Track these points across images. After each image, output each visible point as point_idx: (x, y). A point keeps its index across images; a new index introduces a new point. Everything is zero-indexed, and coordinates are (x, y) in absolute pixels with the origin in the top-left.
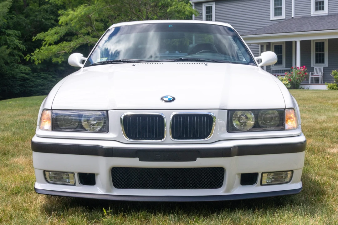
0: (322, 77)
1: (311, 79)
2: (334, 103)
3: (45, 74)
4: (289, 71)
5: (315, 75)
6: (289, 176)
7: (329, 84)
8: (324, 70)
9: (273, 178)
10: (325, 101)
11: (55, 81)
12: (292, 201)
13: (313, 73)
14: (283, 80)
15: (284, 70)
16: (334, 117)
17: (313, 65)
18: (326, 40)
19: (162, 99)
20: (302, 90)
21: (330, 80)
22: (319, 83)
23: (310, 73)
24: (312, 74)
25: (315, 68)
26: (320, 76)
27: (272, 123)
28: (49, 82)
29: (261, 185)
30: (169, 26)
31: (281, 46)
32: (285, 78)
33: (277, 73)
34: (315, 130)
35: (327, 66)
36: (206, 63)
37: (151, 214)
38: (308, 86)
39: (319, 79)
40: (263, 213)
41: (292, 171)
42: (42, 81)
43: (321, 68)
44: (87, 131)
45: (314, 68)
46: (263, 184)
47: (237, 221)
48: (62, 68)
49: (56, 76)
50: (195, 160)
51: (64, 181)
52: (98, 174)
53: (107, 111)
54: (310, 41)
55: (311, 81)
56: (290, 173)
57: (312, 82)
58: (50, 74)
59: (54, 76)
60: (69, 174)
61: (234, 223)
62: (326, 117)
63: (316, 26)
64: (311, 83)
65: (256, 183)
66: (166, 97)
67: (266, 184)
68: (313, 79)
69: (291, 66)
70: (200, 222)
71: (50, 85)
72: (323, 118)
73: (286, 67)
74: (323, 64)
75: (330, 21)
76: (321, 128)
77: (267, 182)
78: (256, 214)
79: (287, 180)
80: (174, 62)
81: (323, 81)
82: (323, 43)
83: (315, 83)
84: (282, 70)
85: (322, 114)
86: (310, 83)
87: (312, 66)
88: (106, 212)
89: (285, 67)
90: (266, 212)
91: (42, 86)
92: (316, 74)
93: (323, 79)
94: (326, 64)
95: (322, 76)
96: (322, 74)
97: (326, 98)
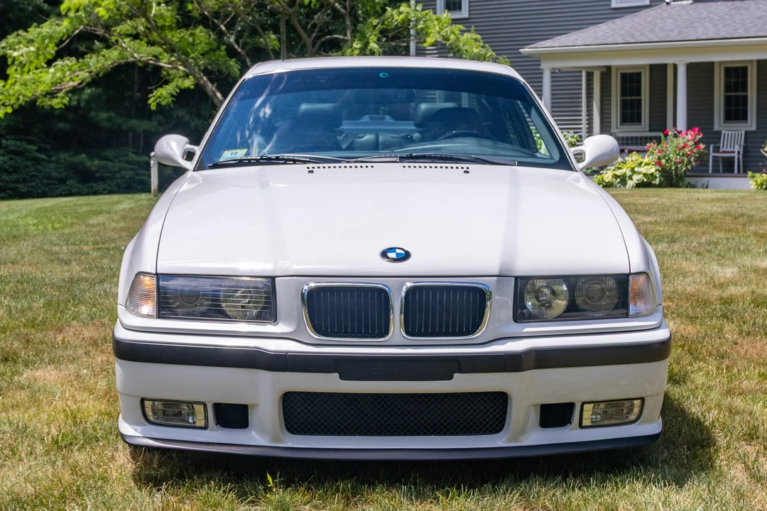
0: (741, 157)
1: (713, 161)
2: (761, 232)
3: (18, 140)
4: (659, 140)
5: (724, 152)
6: (636, 410)
7: (758, 175)
8: (745, 138)
9: (605, 412)
10: (740, 227)
11: (43, 160)
12: (642, 461)
13: (719, 147)
14: (643, 165)
15: (646, 138)
16: (756, 271)
17: (720, 126)
18: (751, 61)
19: (384, 254)
20: (689, 189)
21: (761, 164)
22: (732, 171)
23: (712, 147)
24: (717, 150)
25: (723, 132)
26: (736, 155)
27: (604, 303)
28: (29, 163)
29: (581, 426)
30: (381, 75)
31: (639, 74)
32: (646, 160)
33: (627, 144)
34: (706, 303)
35: (754, 128)
36: (465, 166)
37: (363, 485)
38: (705, 180)
39: (734, 161)
40: (583, 481)
41: (643, 399)
42: (11, 159)
43: (740, 133)
44: (231, 318)
45: (720, 133)
46: (584, 424)
47: (533, 498)
48: (61, 125)
49: (48, 146)
50: (450, 378)
51: (184, 420)
52: (254, 406)
53: (273, 278)
54: (712, 64)
55: (713, 166)
56: (637, 403)
57: (716, 171)
58: (30, 142)
59: (41, 145)
60: (194, 405)
61: (526, 501)
62: (736, 269)
63: (725, 25)
64: (713, 171)
65: (571, 424)
66: (392, 249)
67: (590, 424)
68: (718, 161)
69: (664, 130)
70: (461, 499)
71: (32, 169)
72: (729, 272)
73: (651, 130)
74: (746, 125)
75: (762, 13)
76: (721, 298)
77: (592, 422)
78: (570, 485)
79: (633, 417)
80: (396, 162)
81: (744, 166)
82: (745, 69)
83: (724, 171)
84: (641, 138)
85: (727, 263)
86: (710, 171)
87: (716, 128)
88: (273, 482)
89: (647, 129)
90: (589, 481)
91: (9, 173)
92: (725, 149)
93: (744, 162)
94: (751, 124)
95: (741, 153)
96: (742, 147)
97: (745, 217)
